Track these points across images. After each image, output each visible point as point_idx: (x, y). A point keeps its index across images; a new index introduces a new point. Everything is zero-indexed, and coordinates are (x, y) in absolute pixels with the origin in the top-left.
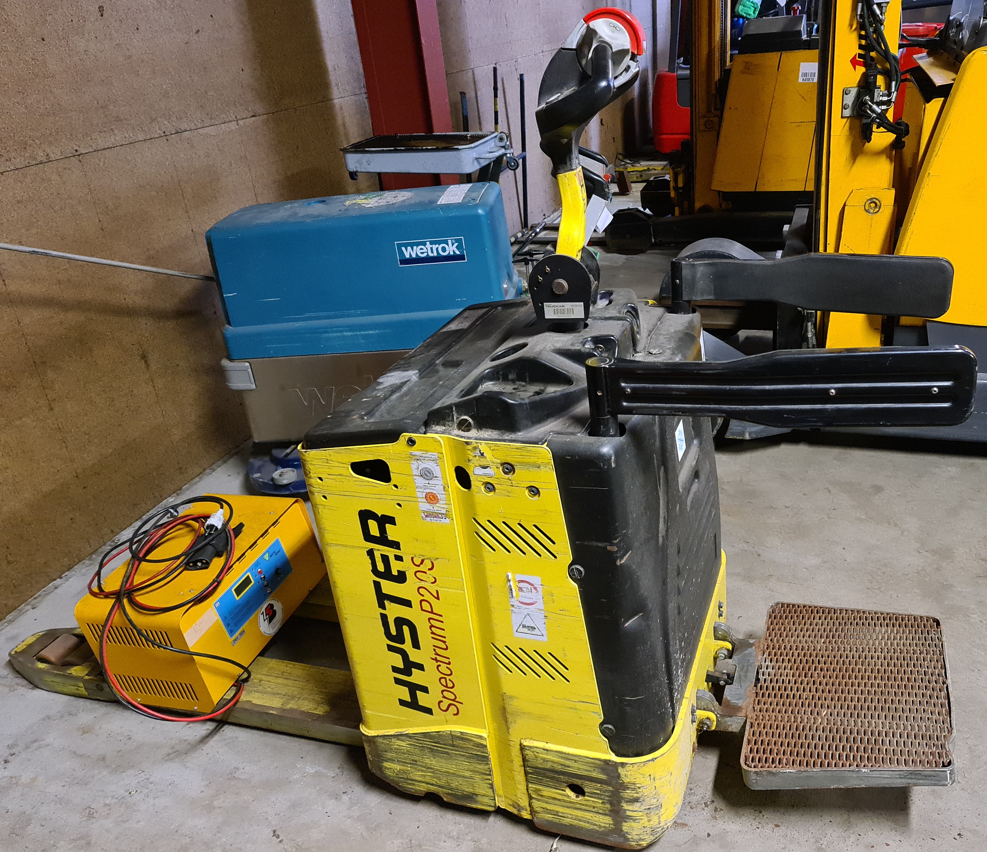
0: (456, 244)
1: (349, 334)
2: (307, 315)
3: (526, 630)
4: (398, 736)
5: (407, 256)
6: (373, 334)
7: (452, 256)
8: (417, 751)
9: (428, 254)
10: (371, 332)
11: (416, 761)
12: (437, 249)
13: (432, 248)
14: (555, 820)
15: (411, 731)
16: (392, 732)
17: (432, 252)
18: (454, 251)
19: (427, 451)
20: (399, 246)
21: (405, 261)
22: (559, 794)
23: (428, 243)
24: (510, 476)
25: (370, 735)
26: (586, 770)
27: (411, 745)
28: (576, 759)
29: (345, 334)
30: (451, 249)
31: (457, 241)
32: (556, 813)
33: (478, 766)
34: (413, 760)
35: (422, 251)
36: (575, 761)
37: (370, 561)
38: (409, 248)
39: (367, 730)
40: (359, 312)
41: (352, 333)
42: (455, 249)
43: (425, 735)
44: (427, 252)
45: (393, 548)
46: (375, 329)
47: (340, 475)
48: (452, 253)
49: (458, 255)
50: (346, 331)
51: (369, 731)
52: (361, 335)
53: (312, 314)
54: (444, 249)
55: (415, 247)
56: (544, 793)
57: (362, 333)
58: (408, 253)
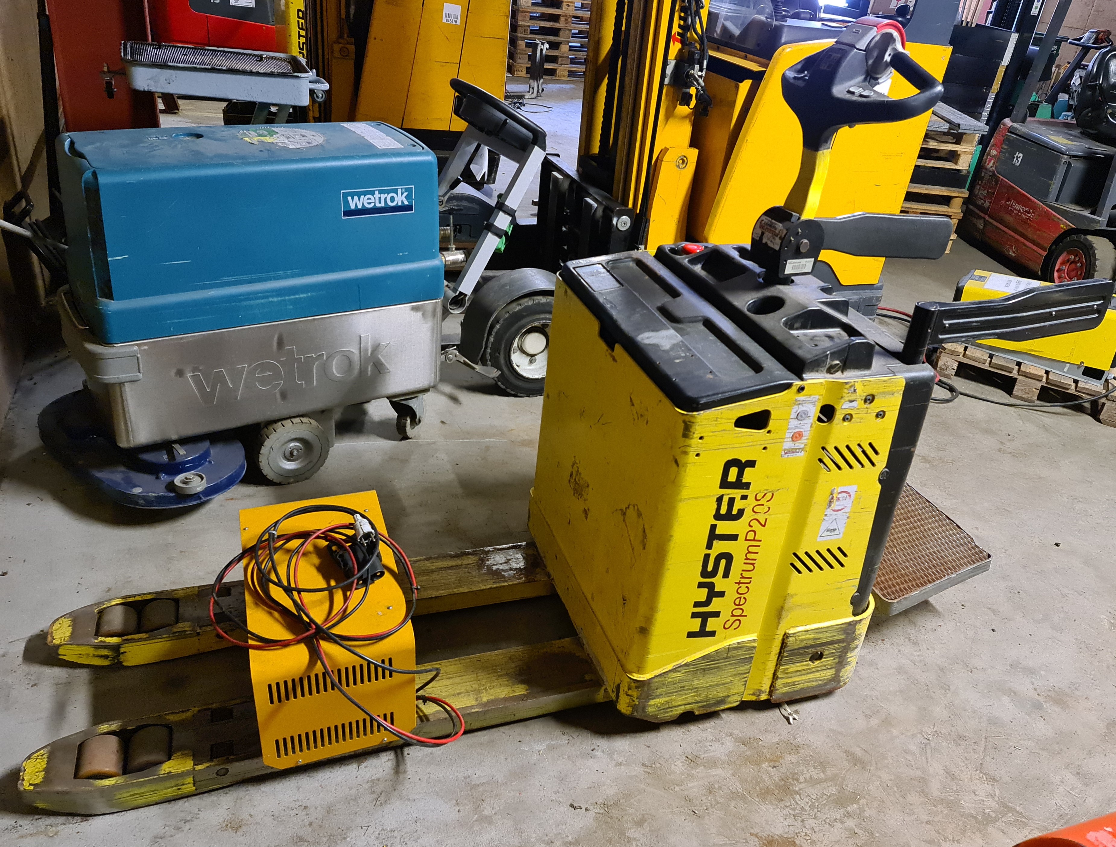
0: (405, 194)
1: (275, 299)
2: (225, 279)
3: (829, 533)
4: (674, 670)
5: (353, 207)
6: (305, 298)
7: (400, 206)
8: (690, 677)
9: (375, 205)
10: (302, 296)
11: (684, 687)
12: (386, 199)
13: (380, 198)
14: (790, 690)
15: (689, 659)
16: (670, 667)
17: (380, 202)
18: (402, 202)
19: (810, 395)
20: (346, 195)
21: (349, 213)
22: (802, 666)
23: (377, 192)
24: (867, 405)
25: (645, 679)
26: (832, 636)
27: (685, 672)
28: (827, 629)
29: (271, 299)
30: (400, 199)
31: (407, 190)
32: (794, 684)
33: (742, 668)
34: (681, 687)
35: (369, 201)
36: (826, 632)
37: (716, 506)
38: (356, 198)
39: (641, 676)
40: (289, 272)
41: (279, 299)
42: (404, 199)
43: (703, 658)
44: (375, 202)
45: (743, 489)
46: (307, 292)
47: (724, 430)
48: (400, 204)
49: (407, 206)
50: (273, 296)
51: (644, 676)
52: (290, 300)
53: (231, 279)
54: (392, 199)
55: (362, 197)
56: (790, 670)
57: (292, 297)
58: (354, 203)
